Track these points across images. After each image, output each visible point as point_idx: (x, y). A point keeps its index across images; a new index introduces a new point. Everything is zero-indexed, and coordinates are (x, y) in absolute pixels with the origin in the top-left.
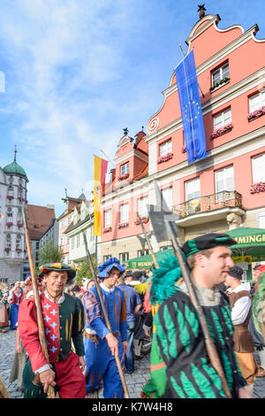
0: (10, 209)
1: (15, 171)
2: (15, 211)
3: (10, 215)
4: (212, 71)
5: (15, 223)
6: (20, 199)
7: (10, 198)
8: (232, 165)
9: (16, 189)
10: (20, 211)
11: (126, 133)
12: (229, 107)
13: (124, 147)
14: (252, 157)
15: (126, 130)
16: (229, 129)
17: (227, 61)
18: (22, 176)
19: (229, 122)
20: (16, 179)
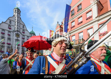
1: (32, 33)
4: (78, 6)
8: (82, 32)
11: (58, 23)
12: (82, 16)
13: (58, 27)
14: (87, 30)
15: (58, 22)
16: (82, 22)
17: (81, 3)
19: (82, 20)
20: (33, 35)
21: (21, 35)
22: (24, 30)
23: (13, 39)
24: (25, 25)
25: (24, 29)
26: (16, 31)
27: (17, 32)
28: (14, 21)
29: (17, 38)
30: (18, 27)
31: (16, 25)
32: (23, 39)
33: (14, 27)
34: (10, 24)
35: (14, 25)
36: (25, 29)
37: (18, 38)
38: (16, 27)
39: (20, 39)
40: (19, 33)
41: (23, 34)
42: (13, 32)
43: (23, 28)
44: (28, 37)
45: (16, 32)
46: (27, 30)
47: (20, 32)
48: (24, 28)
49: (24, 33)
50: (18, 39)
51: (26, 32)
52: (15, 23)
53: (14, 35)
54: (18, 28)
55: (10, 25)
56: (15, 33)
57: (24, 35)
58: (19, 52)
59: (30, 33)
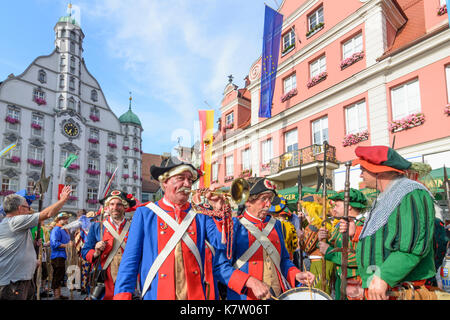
0: (126, 161)
1: (129, 120)
2: (130, 162)
3: (126, 167)
5: (131, 175)
6: (136, 150)
7: (126, 149)
9: (131, 138)
10: (135, 162)
13: (229, 95)
14: (345, 107)
16: (323, 78)
18: (137, 125)
19: (323, 70)
20: (131, 128)
21: (83, 127)
22: (95, 109)
23: (53, 143)
24: (100, 89)
25: (96, 103)
26: (63, 113)
27: (68, 117)
28: (57, 73)
29: (70, 139)
30: (72, 98)
31: (65, 89)
32: (94, 142)
33: (58, 95)
34: (39, 83)
35: (58, 89)
36: (100, 102)
37: (74, 142)
38: (65, 95)
39: (81, 142)
40: (75, 118)
41: (91, 123)
42: (53, 116)
43: (92, 102)
44: (112, 134)
45: (63, 118)
46: (109, 110)
47: (79, 115)
48: (94, 101)
49: (96, 119)
50: (71, 144)
51: (103, 114)
52: (62, 79)
53: (58, 128)
54: (71, 100)
55: (40, 87)
56: (59, 120)
57: (95, 130)
58: (76, 195)
59: (122, 121)
